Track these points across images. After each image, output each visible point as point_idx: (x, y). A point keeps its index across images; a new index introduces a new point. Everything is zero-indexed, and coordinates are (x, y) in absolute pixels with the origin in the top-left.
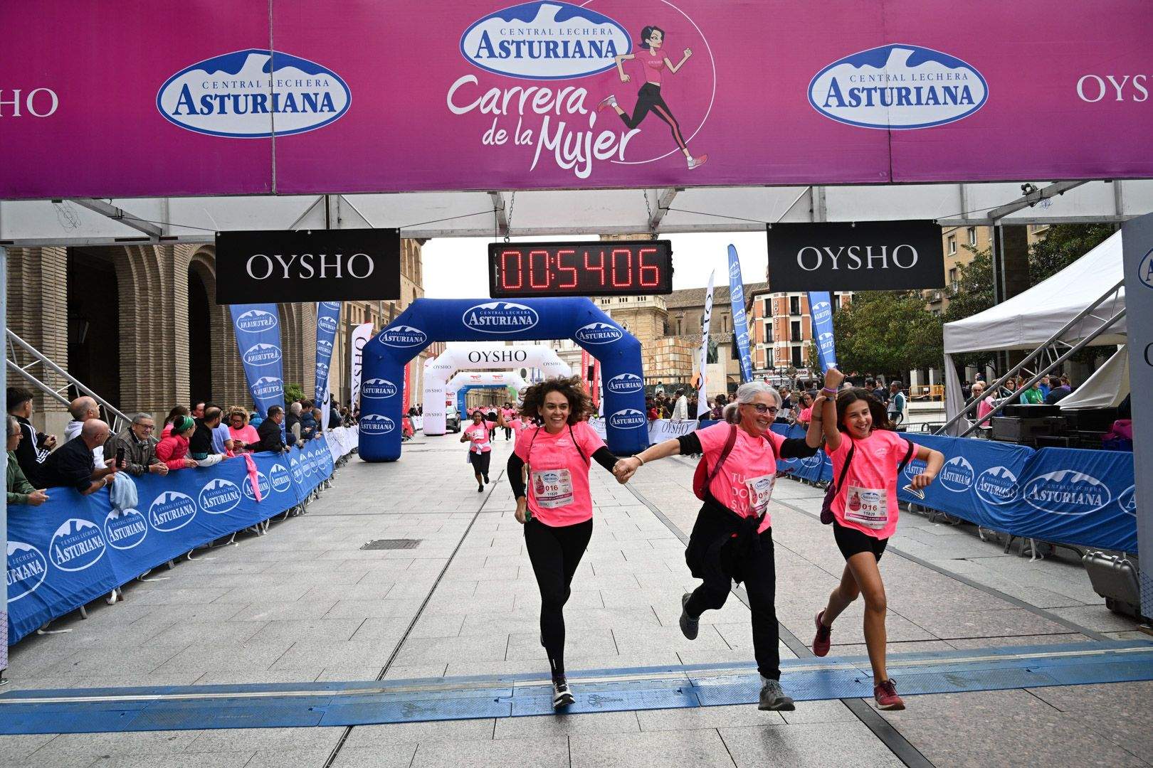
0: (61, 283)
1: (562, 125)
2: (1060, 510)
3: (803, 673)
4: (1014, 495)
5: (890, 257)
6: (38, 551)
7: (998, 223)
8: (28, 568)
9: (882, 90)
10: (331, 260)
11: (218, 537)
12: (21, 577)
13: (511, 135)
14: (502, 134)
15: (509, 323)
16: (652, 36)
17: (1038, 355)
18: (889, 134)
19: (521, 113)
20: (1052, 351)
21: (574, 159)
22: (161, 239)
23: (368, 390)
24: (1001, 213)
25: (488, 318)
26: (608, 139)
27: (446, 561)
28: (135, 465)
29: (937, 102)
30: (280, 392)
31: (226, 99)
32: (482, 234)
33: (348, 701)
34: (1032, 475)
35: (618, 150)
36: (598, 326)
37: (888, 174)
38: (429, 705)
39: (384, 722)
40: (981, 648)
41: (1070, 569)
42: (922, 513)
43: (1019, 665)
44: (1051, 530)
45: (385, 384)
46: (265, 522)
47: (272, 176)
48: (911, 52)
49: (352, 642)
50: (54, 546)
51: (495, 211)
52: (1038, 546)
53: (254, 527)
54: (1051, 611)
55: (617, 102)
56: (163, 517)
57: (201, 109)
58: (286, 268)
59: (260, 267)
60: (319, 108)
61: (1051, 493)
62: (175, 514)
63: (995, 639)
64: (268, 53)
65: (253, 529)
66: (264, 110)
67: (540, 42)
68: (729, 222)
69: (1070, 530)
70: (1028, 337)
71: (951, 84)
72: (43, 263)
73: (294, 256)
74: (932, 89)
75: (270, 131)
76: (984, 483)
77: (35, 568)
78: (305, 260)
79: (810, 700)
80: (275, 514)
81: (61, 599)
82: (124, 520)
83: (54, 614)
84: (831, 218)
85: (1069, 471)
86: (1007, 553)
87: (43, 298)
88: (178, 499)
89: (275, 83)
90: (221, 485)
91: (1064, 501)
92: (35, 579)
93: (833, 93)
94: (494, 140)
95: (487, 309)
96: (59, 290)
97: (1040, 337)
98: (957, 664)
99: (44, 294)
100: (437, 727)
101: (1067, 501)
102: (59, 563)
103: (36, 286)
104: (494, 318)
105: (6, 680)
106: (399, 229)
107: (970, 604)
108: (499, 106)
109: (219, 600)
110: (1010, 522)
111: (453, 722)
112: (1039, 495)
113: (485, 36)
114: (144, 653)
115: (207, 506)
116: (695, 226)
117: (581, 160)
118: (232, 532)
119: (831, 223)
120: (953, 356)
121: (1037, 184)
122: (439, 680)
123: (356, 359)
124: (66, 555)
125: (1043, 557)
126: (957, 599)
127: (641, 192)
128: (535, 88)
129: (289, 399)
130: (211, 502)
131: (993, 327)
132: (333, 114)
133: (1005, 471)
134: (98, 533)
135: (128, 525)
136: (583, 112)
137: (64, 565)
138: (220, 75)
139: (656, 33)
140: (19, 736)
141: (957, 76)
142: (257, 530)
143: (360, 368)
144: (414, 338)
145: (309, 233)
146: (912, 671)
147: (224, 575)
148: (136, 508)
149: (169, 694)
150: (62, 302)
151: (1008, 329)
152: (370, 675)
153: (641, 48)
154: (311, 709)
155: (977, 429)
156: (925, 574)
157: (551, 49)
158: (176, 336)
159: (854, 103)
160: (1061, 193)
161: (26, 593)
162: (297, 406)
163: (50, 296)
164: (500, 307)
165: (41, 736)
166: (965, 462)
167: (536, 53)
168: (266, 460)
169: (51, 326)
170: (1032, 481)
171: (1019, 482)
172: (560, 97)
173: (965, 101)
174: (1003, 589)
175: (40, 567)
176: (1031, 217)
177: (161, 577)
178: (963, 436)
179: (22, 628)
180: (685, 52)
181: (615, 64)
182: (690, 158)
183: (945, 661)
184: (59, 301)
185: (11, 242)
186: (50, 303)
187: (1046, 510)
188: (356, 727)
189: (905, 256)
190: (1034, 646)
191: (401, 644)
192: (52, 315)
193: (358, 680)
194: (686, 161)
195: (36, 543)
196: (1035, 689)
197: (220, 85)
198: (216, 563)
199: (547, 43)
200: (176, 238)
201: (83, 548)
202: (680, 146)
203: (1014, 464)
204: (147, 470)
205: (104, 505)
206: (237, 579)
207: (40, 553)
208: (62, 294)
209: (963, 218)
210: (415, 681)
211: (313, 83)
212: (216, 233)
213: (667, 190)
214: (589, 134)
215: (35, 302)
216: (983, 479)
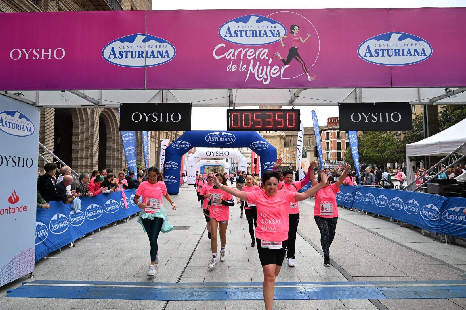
0: (52, 122)
1: (258, 63)
2: (458, 223)
3: (352, 287)
4: (438, 216)
5: (389, 117)
6: (45, 225)
7: (434, 104)
8: (42, 232)
9: (388, 50)
10: (165, 115)
11: (110, 223)
12: (39, 236)
13: (238, 67)
14: (235, 67)
15: (224, 140)
16: (295, 28)
17: (448, 159)
18: (391, 68)
19: (242, 58)
20: (454, 156)
21: (262, 77)
22: (99, 106)
23: (167, 166)
24: (435, 100)
25: (215, 138)
26: (276, 69)
27: (201, 236)
28: (81, 193)
29: (411, 55)
30: (135, 166)
31: (128, 52)
32: (223, 105)
33: (167, 291)
34: (445, 208)
35: (280, 73)
36: (260, 142)
37: (390, 84)
38: (199, 293)
39: (181, 299)
40: (427, 280)
41: (463, 249)
42: (396, 223)
43: (444, 288)
44: (454, 232)
45: (174, 164)
46: (128, 217)
47: (145, 82)
48: (401, 35)
49: (166, 267)
50: (51, 225)
51: (229, 97)
52: (448, 238)
53: (124, 219)
54: (456, 266)
55: (280, 54)
56: (91, 214)
57: (119, 56)
58: (147, 118)
59: (137, 117)
60: (163, 56)
61: (454, 216)
62: (95, 213)
63: (433, 277)
64: (145, 35)
65: (124, 220)
66: (143, 57)
67: (250, 31)
68: (322, 102)
69: (463, 232)
70: (443, 151)
71: (417, 48)
72: (46, 114)
73: (150, 113)
74: (409, 50)
75: (145, 65)
76: (424, 211)
77: (44, 232)
78: (155, 115)
79: (356, 299)
80: (132, 214)
81: (53, 245)
82: (76, 215)
83: (51, 251)
84: (364, 101)
85: (462, 207)
86: (435, 241)
87: (45, 127)
88: (96, 207)
89: (147, 47)
90: (112, 202)
91: (460, 220)
92: (44, 237)
93: (368, 51)
94: (231, 69)
95: (215, 135)
96: (51, 124)
97: (448, 151)
98: (417, 287)
99: (45, 126)
100: (202, 303)
101: (461, 220)
102: (53, 231)
103: (43, 123)
104: (218, 138)
105: (33, 276)
106: (191, 103)
107: (420, 262)
108: (233, 56)
109: (111, 248)
110: (436, 228)
111: (209, 301)
112: (449, 217)
113: (229, 29)
114: (85, 268)
115: (107, 210)
116: (308, 103)
117: (266, 77)
118: (115, 221)
119: (364, 103)
120: (410, 157)
121: (451, 88)
122: (202, 284)
123: (162, 154)
124: (55, 228)
125: (450, 243)
126: (415, 259)
127: (288, 90)
128: (248, 49)
129: (138, 169)
130: (108, 209)
131: (427, 146)
132: (169, 59)
133: (433, 206)
134: (67, 220)
135: (77, 217)
136: (267, 58)
137: (54, 232)
138: (126, 43)
139: (296, 27)
140: (40, 298)
141: (419, 45)
142: (125, 220)
143: (164, 157)
144: (186, 146)
145: (156, 104)
146: (398, 289)
147: (114, 238)
148: (81, 210)
149: (96, 284)
150: (52, 129)
151: (434, 147)
152: (174, 280)
153: (289, 33)
154: (152, 293)
155: (420, 189)
156: (400, 248)
157: (254, 34)
158: (94, 143)
159: (376, 55)
160: (463, 92)
161: (41, 242)
162: (141, 172)
163: (48, 126)
164: (220, 134)
165: (48, 299)
166: (415, 202)
167: (248, 35)
168: (129, 193)
169: (48, 138)
170: (446, 210)
171: (440, 211)
172: (258, 52)
173: (423, 55)
174: (434, 256)
175: (46, 232)
176: (448, 101)
177: (89, 238)
178: (414, 191)
179: (39, 256)
180: (308, 35)
181: (280, 39)
182: (309, 77)
183: (412, 285)
184: (51, 129)
185: (42, 106)
186: (48, 129)
187: (452, 223)
188: (170, 301)
189: (396, 117)
190: (450, 281)
191: (185, 269)
192: (48, 134)
193: (169, 282)
194: (308, 78)
195: (45, 222)
196: (452, 299)
197: (126, 47)
198: (110, 233)
199: (253, 31)
200: (104, 105)
201: (61, 225)
202: (305, 72)
203: (438, 203)
204: (85, 195)
205: (70, 209)
206: (118, 240)
207: (46, 227)
208: (53, 126)
209: (419, 102)
210: (192, 284)
211: (162, 46)
212: (121, 104)
213: (299, 89)
214: (269, 67)
215: (42, 129)
216: (424, 209)
